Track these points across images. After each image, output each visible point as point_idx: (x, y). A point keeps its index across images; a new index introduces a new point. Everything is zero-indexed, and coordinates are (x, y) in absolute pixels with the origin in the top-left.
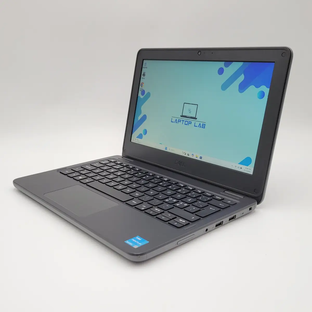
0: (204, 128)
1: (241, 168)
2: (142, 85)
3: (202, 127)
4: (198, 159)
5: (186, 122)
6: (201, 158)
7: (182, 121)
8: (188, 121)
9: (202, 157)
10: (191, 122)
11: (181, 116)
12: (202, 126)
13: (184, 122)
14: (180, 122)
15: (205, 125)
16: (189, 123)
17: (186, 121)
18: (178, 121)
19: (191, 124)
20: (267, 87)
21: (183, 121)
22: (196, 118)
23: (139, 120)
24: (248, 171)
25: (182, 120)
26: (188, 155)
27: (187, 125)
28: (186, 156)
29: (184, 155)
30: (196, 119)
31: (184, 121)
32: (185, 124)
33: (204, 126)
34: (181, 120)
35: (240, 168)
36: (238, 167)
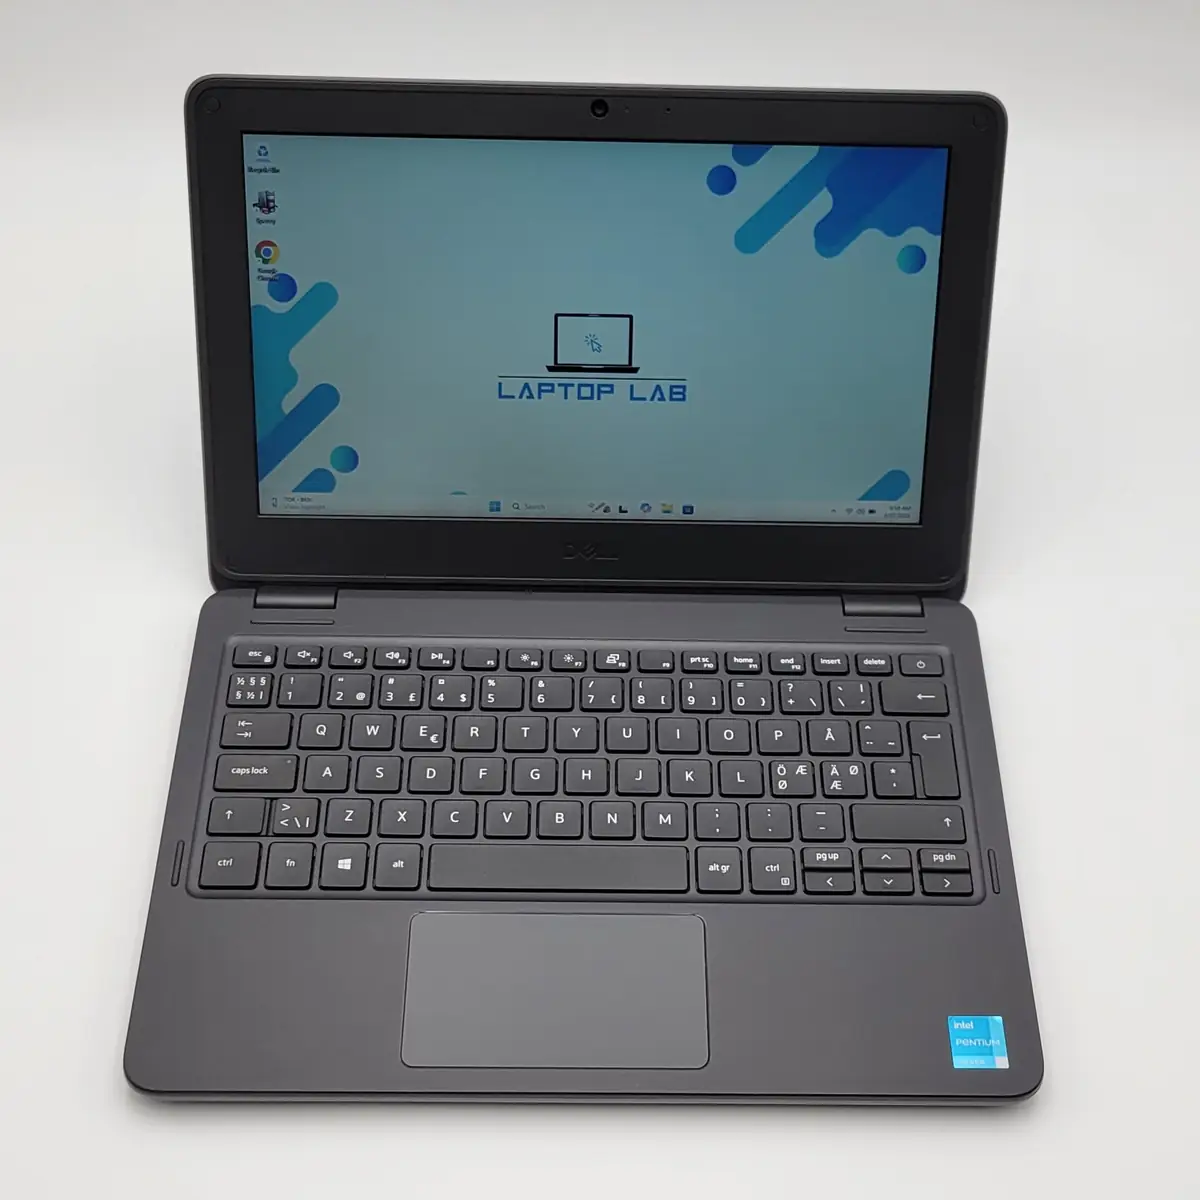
0: (684, 399)
1: (871, 512)
2: (268, 252)
3: (671, 399)
4: (677, 514)
5: (586, 392)
6: (688, 510)
7: (560, 390)
8: (592, 386)
9: (692, 508)
10: (612, 386)
11: (550, 369)
12: (672, 393)
13: (572, 391)
14: (552, 391)
15: (684, 387)
16: (599, 392)
17: (580, 386)
18: (540, 391)
19: (612, 391)
20: (931, 231)
21: (566, 386)
22: (634, 365)
23: (287, 410)
24: (901, 516)
25: (560, 385)
26: (621, 511)
27: (592, 398)
28: (614, 514)
29: (600, 514)
30: (635, 370)
31: (572, 385)
32: (580, 397)
33: (679, 393)
34: (552, 385)
35: (867, 511)
36: (861, 511)
